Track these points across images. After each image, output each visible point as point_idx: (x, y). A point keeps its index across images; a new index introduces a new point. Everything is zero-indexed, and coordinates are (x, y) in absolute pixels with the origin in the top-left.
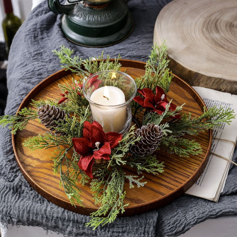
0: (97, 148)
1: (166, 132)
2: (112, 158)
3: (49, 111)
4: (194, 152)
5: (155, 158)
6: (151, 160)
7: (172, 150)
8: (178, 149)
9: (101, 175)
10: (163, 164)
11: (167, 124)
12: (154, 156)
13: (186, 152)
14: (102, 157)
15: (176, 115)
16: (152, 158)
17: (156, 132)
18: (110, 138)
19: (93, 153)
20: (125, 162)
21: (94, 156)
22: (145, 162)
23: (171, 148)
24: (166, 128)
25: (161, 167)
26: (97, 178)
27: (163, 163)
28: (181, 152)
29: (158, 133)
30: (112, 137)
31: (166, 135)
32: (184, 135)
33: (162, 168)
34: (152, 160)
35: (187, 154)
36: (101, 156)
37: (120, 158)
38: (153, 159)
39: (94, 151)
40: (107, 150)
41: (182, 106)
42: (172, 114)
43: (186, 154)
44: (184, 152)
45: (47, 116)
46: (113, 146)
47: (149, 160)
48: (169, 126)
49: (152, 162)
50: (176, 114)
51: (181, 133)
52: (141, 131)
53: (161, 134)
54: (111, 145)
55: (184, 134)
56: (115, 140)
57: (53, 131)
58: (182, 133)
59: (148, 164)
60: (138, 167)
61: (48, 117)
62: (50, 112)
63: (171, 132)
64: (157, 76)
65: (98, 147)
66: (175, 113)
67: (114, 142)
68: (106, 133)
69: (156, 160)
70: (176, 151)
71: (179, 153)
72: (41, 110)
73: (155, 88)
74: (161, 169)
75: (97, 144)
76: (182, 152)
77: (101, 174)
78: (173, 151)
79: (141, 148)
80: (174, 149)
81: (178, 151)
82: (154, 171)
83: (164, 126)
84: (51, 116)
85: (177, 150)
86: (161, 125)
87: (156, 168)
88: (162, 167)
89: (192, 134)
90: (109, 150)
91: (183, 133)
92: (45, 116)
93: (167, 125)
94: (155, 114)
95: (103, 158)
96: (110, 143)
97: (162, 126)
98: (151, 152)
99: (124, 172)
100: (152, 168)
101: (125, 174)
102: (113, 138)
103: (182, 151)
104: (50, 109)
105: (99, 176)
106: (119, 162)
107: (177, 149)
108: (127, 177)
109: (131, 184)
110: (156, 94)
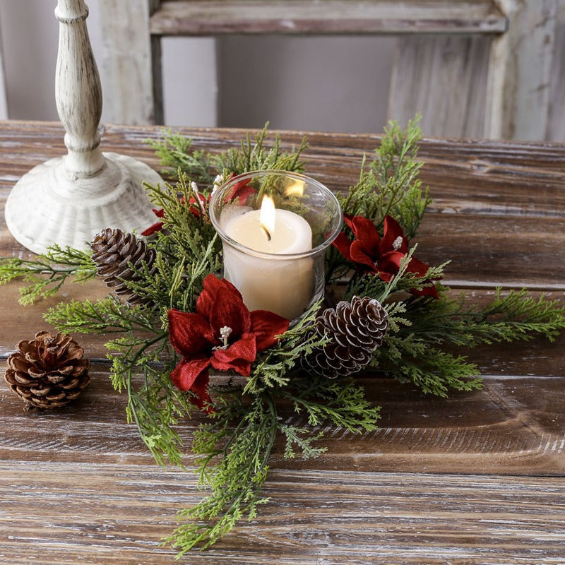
0: (222, 344)
1: (396, 323)
2: (255, 372)
3: (119, 244)
4: (461, 383)
5: (362, 395)
6: (349, 396)
7: (406, 373)
8: (421, 372)
9: (222, 416)
10: (377, 412)
11: (401, 305)
12: (358, 389)
13: (441, 382)
14: (232, 367)
15: (424, 288)
16: (352, 393)
17: (373, 316)
18: (260, 324)
19: (213, 355)
20: (285, 382)
21: (211, 360)
22: (334, 400)
23: (404, 368)
24: (398, 315)
25: (372, 418)
26: (212, 421)
27: (379, 408)
28: (428, 380)
29: (377, 319)
30: (265, 324)
31: (397, 329)
32: (441, 342)
33: (374, 422)
34: (353, 399)
35: (442, 387)
36: (230, 363)
37: (274, 372)
38: (354, 396)
39: (214, 350)
40: (248, 350)
41: (441, 266)
42: (418, 283)
43: (439, 388)
44: (437, 381)
45: (113, 257)
46: (262, 345)
47: (345, 396)
48: (405, 311)
49: (351, 403)
50: (426, 285)
51: (433, 336)
52: (336, 316)
53: (383, 324)
54: (258, 341)
55: (442, 339)
56: (270, 331)
57: (122, 294)
58: (436, 338)
59: (341, 405)
60: (310, 417)
61: (115, 259)
62: (120, 247)
63: (408, 323)
64: (392, 189)
65: (225, 342)
66: (424, 282)
67: (267, 336)
68: (251, 309)
69: (363, 399)
70: (415, 378)
71: (423, 382)
72: (100, 241)
73: (383, 221)
74: (372, 423)
75: (225, 331)
76: (432, 381)
77: (223, 412)
78: (409, 376)
79: (332, 355)
80: (411, 373)
81: (421, 379)
82: (352, 425)
83: (393, 308)
84: (121, 258)
85: (420, 376)
86: (387, 305)
87: (360, 417)
88: (375, 419)
89: (460, 343)
90: (252, 351)
91: (440, 336)
92: (108, 256)
93: (401, 308)
94: (376, 279)
95: (234, 369)
96: (257, 337)
97: (390, 307)
98: (356, 369)
99: (279, 416)
100: (350, 416)
101: (280, 421)
102: (267, 326)
103: (431, 378)
104: (122, 240)
105: (217, 417)
106: (272, 381)
107: (418, 373)
108: (284, 429)
109: (288, 447)
110: (382, 236)
